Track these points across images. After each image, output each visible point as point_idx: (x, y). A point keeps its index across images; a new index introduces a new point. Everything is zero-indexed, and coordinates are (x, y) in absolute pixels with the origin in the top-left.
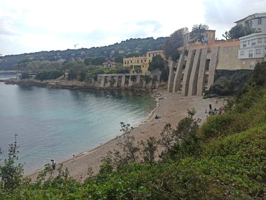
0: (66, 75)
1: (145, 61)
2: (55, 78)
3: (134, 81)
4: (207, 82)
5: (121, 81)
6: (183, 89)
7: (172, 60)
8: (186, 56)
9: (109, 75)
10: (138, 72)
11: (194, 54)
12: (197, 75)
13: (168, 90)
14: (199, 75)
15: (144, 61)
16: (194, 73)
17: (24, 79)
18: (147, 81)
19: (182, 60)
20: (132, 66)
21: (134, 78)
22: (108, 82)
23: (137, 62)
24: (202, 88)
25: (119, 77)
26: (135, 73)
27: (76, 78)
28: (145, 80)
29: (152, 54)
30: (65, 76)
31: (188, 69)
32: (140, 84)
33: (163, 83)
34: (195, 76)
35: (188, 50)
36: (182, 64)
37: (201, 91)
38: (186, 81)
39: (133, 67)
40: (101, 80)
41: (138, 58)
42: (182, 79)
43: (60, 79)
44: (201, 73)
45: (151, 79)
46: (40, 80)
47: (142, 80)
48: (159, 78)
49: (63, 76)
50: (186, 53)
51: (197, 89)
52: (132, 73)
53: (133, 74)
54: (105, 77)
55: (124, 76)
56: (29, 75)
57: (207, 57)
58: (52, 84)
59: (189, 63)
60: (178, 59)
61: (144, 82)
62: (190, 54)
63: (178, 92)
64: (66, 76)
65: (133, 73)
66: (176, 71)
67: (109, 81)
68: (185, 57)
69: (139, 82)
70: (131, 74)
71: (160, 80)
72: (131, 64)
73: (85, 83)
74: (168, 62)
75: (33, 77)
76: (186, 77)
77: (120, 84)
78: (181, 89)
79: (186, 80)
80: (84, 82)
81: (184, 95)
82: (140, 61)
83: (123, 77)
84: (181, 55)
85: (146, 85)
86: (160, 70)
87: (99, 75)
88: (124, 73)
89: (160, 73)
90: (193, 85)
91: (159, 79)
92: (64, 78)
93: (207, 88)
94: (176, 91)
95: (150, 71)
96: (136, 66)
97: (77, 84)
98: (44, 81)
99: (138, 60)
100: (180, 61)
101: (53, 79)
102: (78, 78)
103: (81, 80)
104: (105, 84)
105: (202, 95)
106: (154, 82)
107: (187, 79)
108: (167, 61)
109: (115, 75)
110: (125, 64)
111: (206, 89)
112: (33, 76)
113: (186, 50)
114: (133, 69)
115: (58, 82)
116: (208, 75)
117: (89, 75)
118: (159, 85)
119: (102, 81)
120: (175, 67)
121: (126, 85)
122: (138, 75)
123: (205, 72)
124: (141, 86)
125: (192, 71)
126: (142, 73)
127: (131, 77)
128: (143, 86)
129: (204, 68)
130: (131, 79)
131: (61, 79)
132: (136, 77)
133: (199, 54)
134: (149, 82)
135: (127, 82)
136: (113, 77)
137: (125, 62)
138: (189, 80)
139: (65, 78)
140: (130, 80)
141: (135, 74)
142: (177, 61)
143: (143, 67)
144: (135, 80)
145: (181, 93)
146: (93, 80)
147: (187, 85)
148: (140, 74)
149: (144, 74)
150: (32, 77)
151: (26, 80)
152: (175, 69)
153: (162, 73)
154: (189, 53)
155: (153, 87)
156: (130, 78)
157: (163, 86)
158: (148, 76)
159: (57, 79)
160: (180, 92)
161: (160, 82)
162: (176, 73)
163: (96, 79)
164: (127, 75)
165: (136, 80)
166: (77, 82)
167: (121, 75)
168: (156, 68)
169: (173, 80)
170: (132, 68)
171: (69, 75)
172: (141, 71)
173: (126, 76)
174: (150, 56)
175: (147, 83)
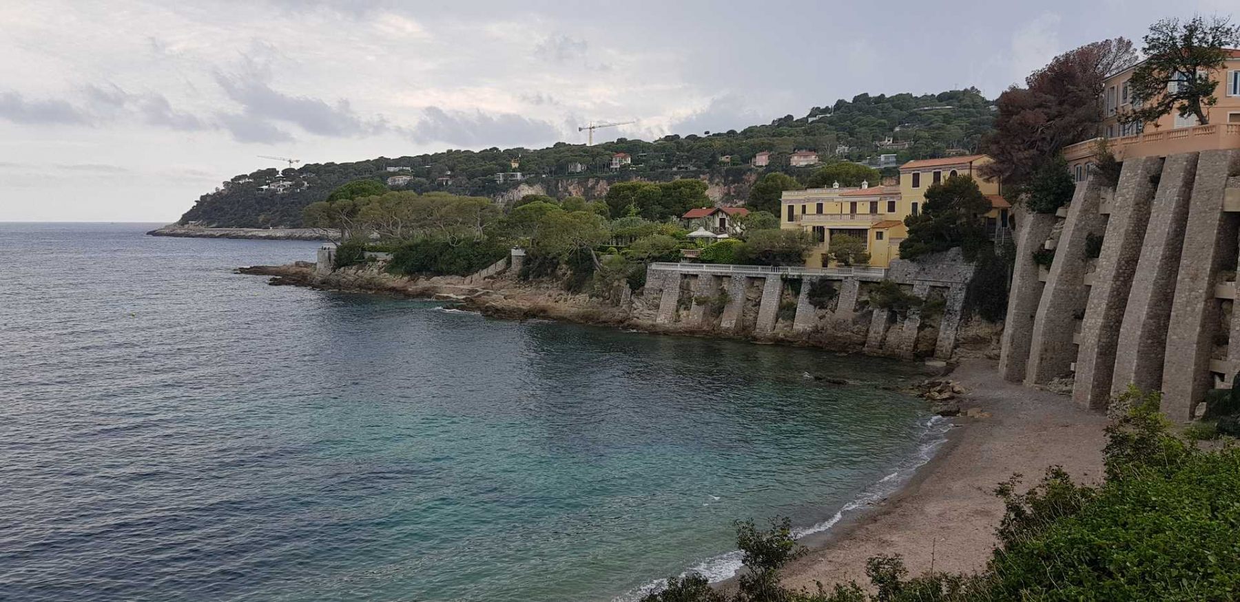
0: (514, 260)
1: (892, 207)
2: (467, 270)
3: (822, 307)
4: (1227, 343)
5: (758, 304)
6: (1085, 370)
7: (1032, 205)
8: (1110, 190)
9: (705, 269)
10: (847, 264)
11: (1155, 180)
12: (1164, 298)
13: (1003, 370)
14: (1179, 299)
15: (882, 207)
16: (1151, 287)
17: (342, 269)
18: (890, 310)
19: (1085, 211)
20: (821, 229)
21: (823, 292)
22: (694, 303)
23: (847, 209)
24: (1196, 371)
25: (752, 279)
26: (832, 264)
27: (554, 277)
28: (883, 306)
29: (932, 175)
30: (509, 263)
31: (1114, 260)
32: (855, 323)
33: (980, 328)
34: (1154, 305)
35: (1118, 158)
36: (1085, 234)
37: (1190, 389)
38: (1104, 327)
39: (827, 234)
40: (661, 290)
41: (856, 190)
42: (1079, 316)
43: (488, 277)
44: (1191, 290)
45: (916, 301)
46: (406, 278)
47: (867, 302)
48: (957, 299)
49: (501, 264)
50: (1110, 171)
51: (1165, 377)
52: (820, 264)
53: (821, 273)
54: (685, 276)
55: (773, 278)
56: (364, 250)
57: (1228, 198)
58: (451, 295)
59: (1122, 230)
60: (1062, 205)
61: (880, 317)
62: (1130, 182)
63: (1056, 384)
64: (513, 266)
65: (825, 265)
66: (1048, 269)
67: (696, 299)
68: (1102, 194)
69: (851, 316)
70: (812, 270)
71: (964, 308)
72: (819, 221)
73: (588, 298)
74: (1012, 217)
75: (380, 263)
76: (1104, 306)
77: (750, 317)
78: (1072, 369)
79: (1100, 321)
80: (582, 298)
81: (1088, 405)
82: (864, 208)
83: (769, 281)
84: (1078, 184)
85: (887, 330)
86: (969, 259)
87: (654, 266)
88: (777, 265)
89: (967, 271)
90: (1142, 354)
91: (958, 307)
92: (504, 271)
93: (1222, 376)
94: (1043, 378)
95: (913, 261)
96: (841, 230)
97: (554, 304)
98: (423, 283)
99: (853, 200)
100: (1072, 213)
101: (457, 274)
102: (564, 274)
103: (573, 287)
104: (677, 311)
105: (1192, 416)
106: (928, 317)
107: (1106, 317)
108: (1010, 214)
109: (730, 269)
110: (791, 217)
111: (1217, 380)
112: (382, 256)
113: (1111, 158)
114: (825, 247)
115: (477, 291)
116: (1231, 301)
117: (610, 263)
118: (956, 340)
119: (664, 297)
120: (1047, 247)
121: (779, 325)
122: (846, 278)
123: (1212, 285)
124: (857, 333)
125: (1139, 275)
126: (867, 268)
127: (812, 284)
128: (871, 334)
129: (1210, 261)
130: (811, 295)
131: (491, 277)
132: (836, 286)
133: (1179, 183)
134: (905, 317)
135: (787, 311)
136: (719, 278)
137: (791, 208)
138: (1119, 322)
139: (507, 274)
140: (803, 296)
141: (833, 271)
142: (1060, 212)
143: (880, 236)
144: (831, 304)
145: (1070, 392)
146: (627, 290)
147: (1108, 352)
148: (856, 273)
149: (877, 274)
150: (374, 260)
151: (352, 271)
152: (1043, 258)
153: (977, 273)
154: (1124, 174)
155: (922, 347)
156: (805, 289)
157: (978, 342)
158: (899, 284)
159: (476, 276)
160: (1065, 388)
161: (966, 318)
162: (1052, 278)
163: (637, 283)
164: (792, 272)
165: (835, 300)
166: (554, 296)
167: (758, 271)
168: (947, 249)
169: (1032, 317)
170: (822, 240)
171: (527, 261)
172: (863, 260)
173: (786, 281)
174: (916, 183)
175: (892, 320)
